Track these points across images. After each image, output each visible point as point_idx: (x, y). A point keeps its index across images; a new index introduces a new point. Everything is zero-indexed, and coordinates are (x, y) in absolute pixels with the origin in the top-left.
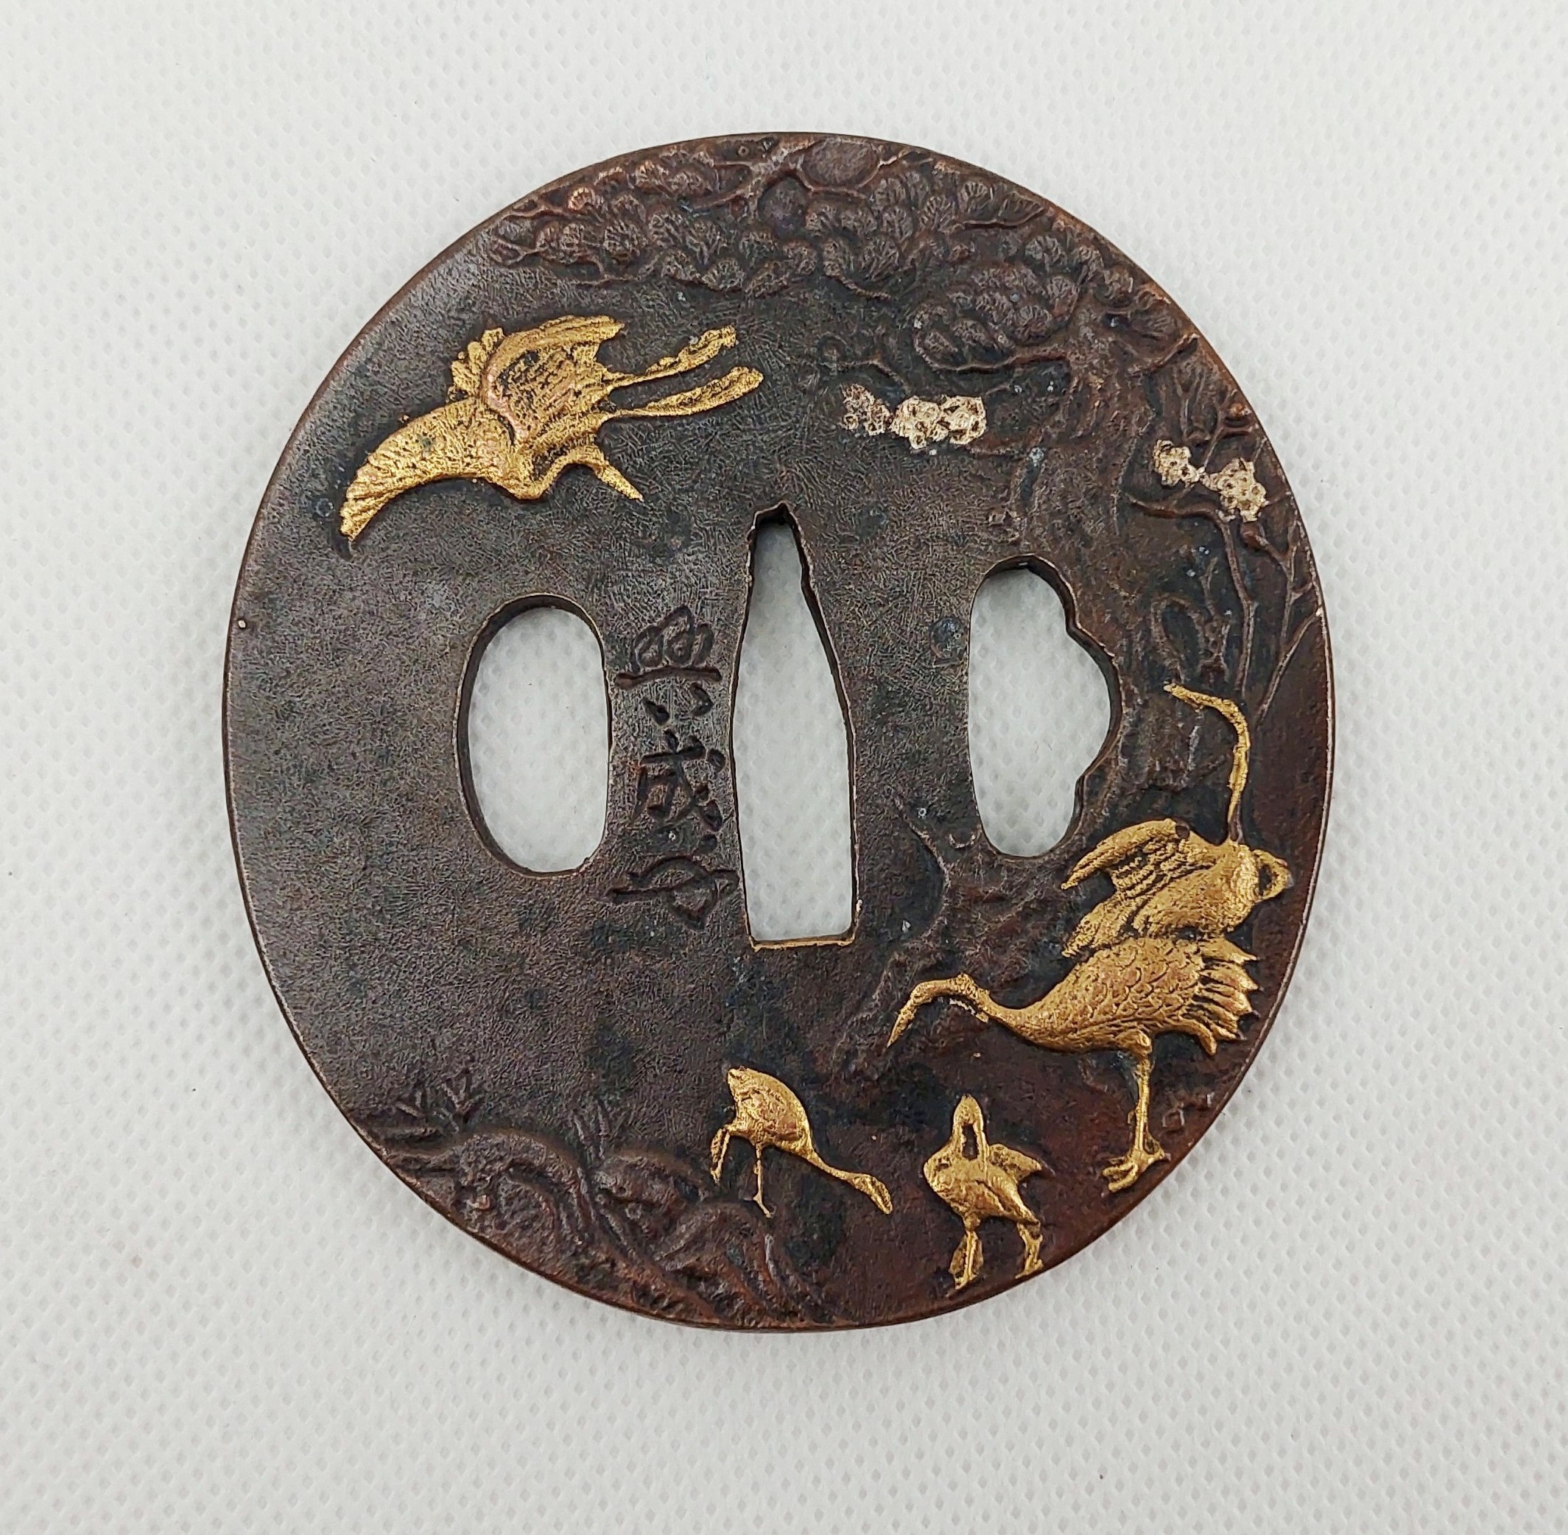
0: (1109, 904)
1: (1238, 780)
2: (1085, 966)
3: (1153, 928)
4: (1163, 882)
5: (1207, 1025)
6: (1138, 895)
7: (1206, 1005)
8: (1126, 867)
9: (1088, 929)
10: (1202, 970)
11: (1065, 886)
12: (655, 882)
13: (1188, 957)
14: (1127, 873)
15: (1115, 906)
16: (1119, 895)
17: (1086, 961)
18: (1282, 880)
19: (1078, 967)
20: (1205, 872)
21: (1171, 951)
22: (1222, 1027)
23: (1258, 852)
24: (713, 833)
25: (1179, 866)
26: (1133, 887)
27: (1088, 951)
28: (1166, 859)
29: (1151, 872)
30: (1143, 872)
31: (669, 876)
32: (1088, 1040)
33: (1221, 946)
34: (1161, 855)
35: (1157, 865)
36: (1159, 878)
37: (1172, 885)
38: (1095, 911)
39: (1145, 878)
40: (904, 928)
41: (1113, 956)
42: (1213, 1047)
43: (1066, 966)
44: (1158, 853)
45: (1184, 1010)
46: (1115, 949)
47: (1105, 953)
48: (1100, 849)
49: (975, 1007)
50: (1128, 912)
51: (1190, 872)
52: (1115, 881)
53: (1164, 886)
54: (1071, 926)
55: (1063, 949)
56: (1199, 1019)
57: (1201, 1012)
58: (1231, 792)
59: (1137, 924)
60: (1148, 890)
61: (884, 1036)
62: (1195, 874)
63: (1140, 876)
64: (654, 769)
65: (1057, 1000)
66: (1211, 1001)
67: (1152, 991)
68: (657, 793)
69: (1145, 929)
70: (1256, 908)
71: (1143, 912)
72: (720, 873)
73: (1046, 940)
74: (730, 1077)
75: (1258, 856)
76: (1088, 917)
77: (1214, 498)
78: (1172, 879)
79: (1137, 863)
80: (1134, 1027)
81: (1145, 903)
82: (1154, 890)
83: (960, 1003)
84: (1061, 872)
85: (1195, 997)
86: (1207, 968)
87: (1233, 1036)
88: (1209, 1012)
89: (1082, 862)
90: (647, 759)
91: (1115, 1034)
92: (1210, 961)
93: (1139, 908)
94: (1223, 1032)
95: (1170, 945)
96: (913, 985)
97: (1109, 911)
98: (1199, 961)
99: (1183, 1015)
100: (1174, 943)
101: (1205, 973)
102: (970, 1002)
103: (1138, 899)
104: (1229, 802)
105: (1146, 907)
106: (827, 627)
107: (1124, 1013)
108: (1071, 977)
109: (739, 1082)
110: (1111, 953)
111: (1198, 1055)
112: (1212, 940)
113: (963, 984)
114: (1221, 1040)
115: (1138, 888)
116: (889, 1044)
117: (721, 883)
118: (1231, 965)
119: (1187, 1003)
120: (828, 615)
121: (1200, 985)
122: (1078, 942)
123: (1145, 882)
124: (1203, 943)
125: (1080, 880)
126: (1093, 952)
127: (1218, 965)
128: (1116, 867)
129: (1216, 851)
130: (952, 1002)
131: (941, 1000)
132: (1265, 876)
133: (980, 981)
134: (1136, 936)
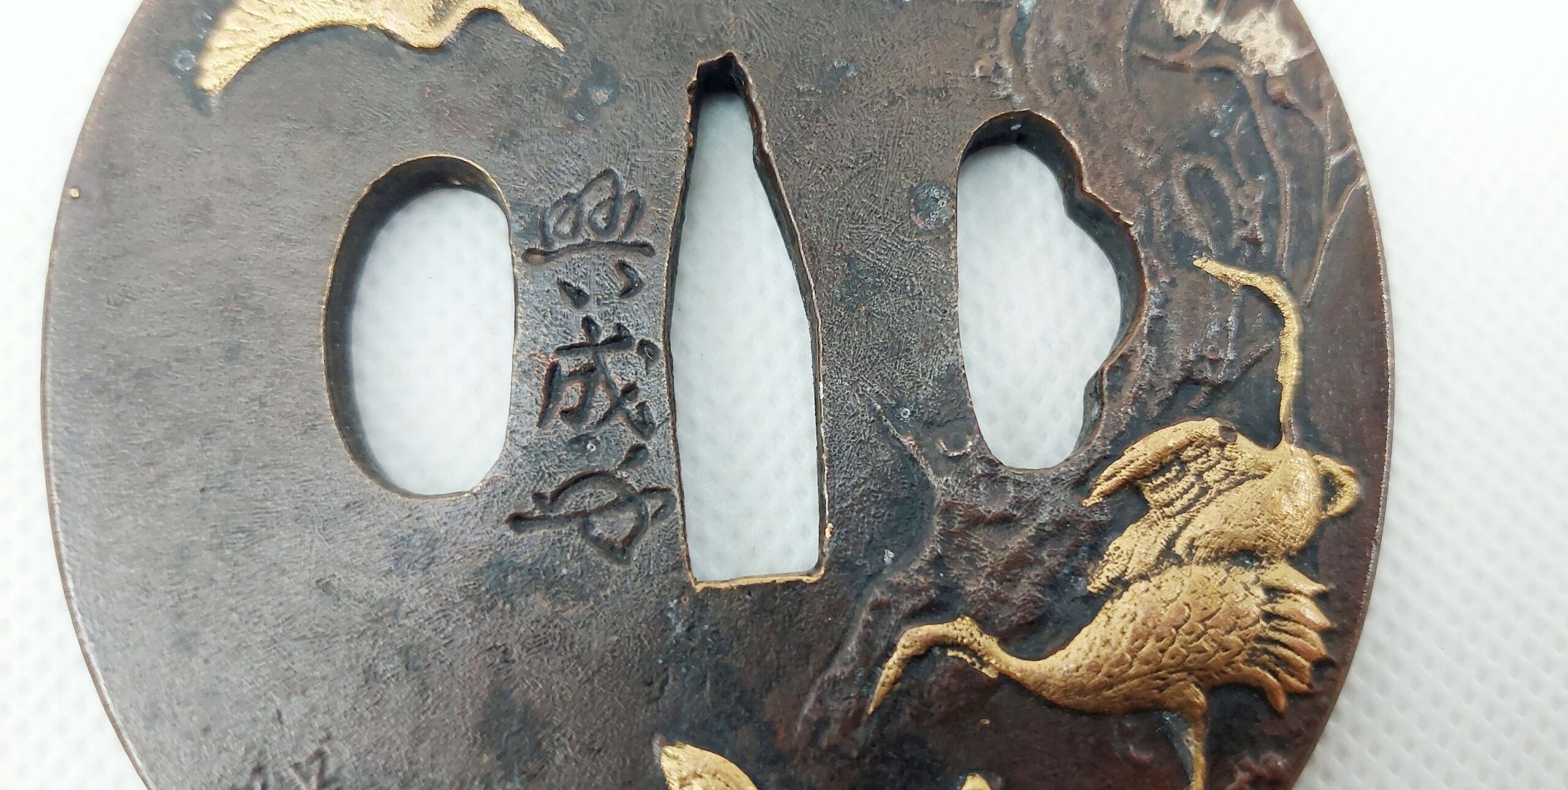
0: (1142, 525)
1: (1289, 371)
2: (1118, 603)
3: (1201, 553)
4: (1208, 496)
5: (1275, 674)
6: (1178, 513)
7: (1272, 648)
8: (1162, 479)
9: (1120, 556)
10: (1265, 604)
11: (1089, 502)
12: (570, 503)
13: (1247, 589)
14: (1163, 485)
15: (1150, 527)
16: (1154, 514)
17: (1119, 597)
18: (1350, 492)
19: (1108, 605)
20: (1259, 482)
21: (1224, 581)
22: (1292, 675)
23: (1318, 457)
24: (642, 442)
25: (1227, 476)
26: (1169, 504)
27: (1121, 584)
28: (1210, 468)
29: (1192, 485)
30: (1183, 484)
31: (588, 497)
32: (1127, 698)
33: (1283, 573)
34: (1204, 463)
35: (1199, 475)
36: (1204, 491)
37: (1220, 498)
38: (1126, 533)
39: (1186, 491)
40: (887, 560)
41: (1153, 589)
42: (1282, 702)
43: (1094, 603)
44: (1200, 460)
45: (1244, 655)
46: (1155, 580)
47: (1142, 585)
48: (1128, 455)
49: (980, 659)
50: (1167, 533)
51: (1240, 483)
52: (1148, 496)
53: (1210, 501)
54: (1096, 552)
55: (1089, 584)
56: (1264, 666)
57: (1266, 656)
58: (1280, 386)
59: (1180, 548)
60: (1190, 506)
61: (863, 698)
62: (1247, 484)
63: (1180, 489)
64: (567, 365)
65: (1086, 647)
66: (1277, 642)
67: (1204, 633)
68: (571, 394)
69: (1190, 555)
70: (1321, 526)
71: (1187, 534)
72: (649, 492)
73: (1066, 571)
74: (664, 757)
75: (1318, 462)
76: (1118, 542)
77: (1235, 50)
78: (1220, 492)
79: (1174, 473)
80: (1184, 679)
81: (1188, 522)
82: (1198, 506)
83: (961, 654)
84: (1082, 484)
85: (1259, 639)
86: (1270, 601)
87: (1304, 687)
88: (1276, 656)
89: (1107, 472)
90: (559, 351)
91: (1161, 689)
92: (1274, 592)
93: (1181, 529)
94: (1293, 681)
95: (1223, 574)
96: (898, 630)
97: (1144, 534)
98: (1259, 593)
99: (1245, 662)
100: (1228, 570)
101: (1268, 608)
102: (973, 653)
103: (1178, 518)
104: (1279, 398)
105: (1189, 527)
106: (783, 192)
107: (1172, 662)
108: (1101, 617)
109: (675, 762)
110: (1150, 585)
111: (1264, 716)
112: (1272, 567)
113: (962, 628)
114: (1293, 695)
115: (1178, 505)
116: (871, 709)
117: (652, 505)
118: (1298, 597)
119: (1249, 646)
120: (785, 178)
121: (1262, 622)
122: (1106, 573)
123: (1186, 497)
124: (1263, 571)
125: (1106, 495)
126: (1126, 585)
127: (1283, 597)
128: (1148, 478)
129: (1268, 456)
130: (950, 653)
131: (937, 651)
132: (1329, 486)
133: (984, 624)
134: (1180, 563)
